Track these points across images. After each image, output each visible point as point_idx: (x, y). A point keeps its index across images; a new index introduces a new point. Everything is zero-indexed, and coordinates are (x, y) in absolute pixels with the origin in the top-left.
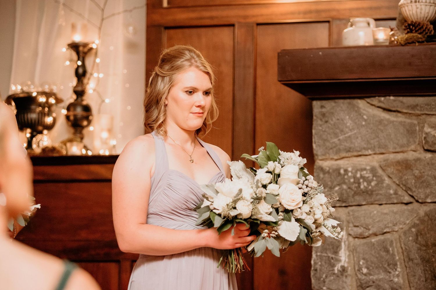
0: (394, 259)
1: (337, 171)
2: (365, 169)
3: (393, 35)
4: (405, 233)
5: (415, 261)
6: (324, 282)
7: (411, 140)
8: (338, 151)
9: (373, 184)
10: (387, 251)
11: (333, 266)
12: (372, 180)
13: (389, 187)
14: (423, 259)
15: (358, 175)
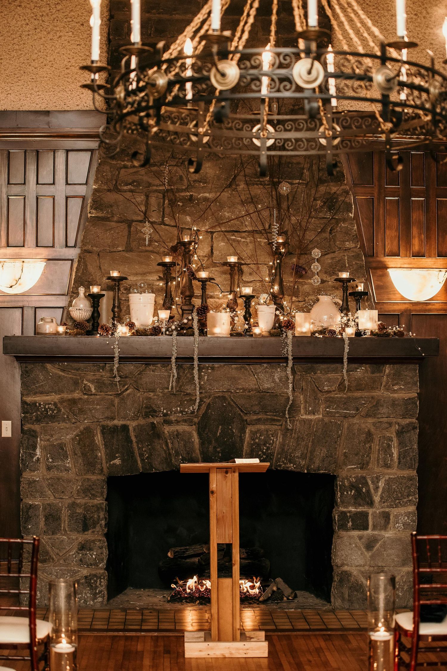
0: (67, 453)
1: (34, 404)
2: (51, 404)
3: (67, 329)
4: (73, 439)
5: (78, 455)
6: (27, 466)
7: (76, 388)
8: (35, 393)
9: (55, 412)
10: (63, 450)
11: (33, 458)
12: (55, 410)
13: (64, 414)
14: (82, 454)
15: (47, 407)
